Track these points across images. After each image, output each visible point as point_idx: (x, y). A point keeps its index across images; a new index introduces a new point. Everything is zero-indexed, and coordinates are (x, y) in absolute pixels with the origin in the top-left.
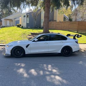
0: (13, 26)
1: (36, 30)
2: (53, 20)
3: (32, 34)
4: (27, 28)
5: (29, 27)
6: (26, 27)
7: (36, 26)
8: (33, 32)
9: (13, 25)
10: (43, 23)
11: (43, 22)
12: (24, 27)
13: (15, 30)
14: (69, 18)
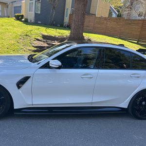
0: (9, 17)
1: (54, 30)
2: (89, 13)
3: (44, 37)
4: (35, 23)
5: (39, 22)
6: (33, 21)
7: (54, 22)
8: (46, 34)
9: (9, 15)
10: (68, 17)
11: (69, 15)
12: (29, 21)
13: (9, 26)
14: (117, 13)
